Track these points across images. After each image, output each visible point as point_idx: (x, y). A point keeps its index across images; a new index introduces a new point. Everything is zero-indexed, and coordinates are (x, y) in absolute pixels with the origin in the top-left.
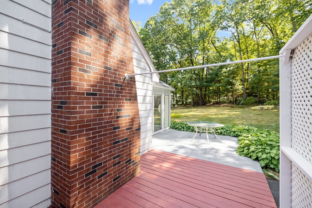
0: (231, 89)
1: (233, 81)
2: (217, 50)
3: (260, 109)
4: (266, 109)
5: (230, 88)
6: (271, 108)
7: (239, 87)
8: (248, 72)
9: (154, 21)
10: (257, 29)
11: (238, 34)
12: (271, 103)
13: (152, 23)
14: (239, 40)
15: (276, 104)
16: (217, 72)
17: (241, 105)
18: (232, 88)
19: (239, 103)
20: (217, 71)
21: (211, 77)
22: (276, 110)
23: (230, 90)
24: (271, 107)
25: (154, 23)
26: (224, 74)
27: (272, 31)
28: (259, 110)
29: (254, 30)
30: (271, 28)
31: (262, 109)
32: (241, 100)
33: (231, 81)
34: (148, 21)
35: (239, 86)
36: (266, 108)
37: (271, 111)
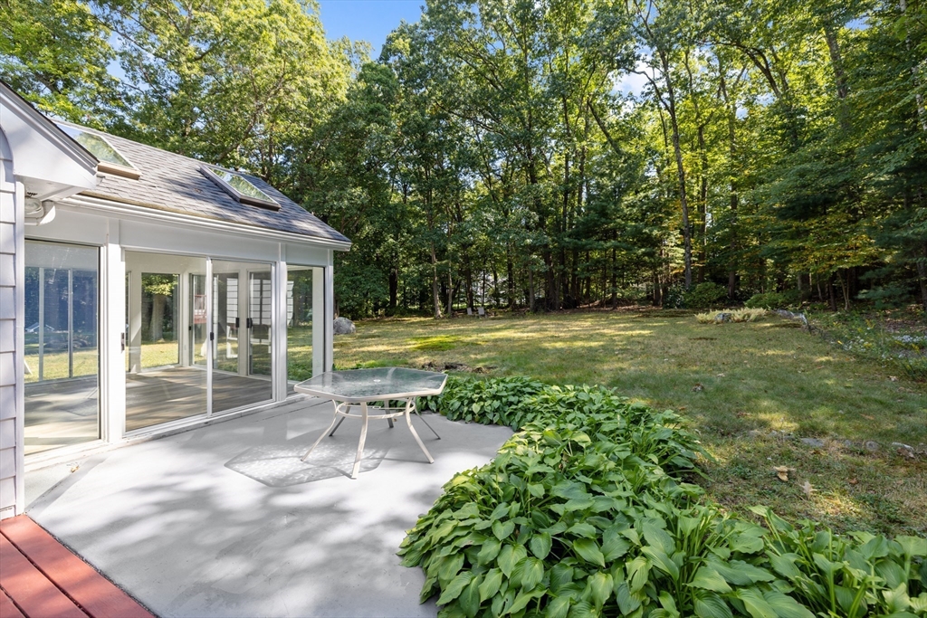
0: (646, 258)
1: (651, 231)
2: (607, 135)
3: (719, 319)
4: (738, 321)
5: (644, 254)
6: (752, 317)
7: (675, 251)
8: (703, 207)
9: (408, 40)
10: (730, 73)
11: (670, 85)
12: (762, 302)
13: (402, 47)
14: (672, 102)
15: (776, 304)
16: (604, 204)
17: (678, 307)
18: (651, 255)
19: (673, 301)
20: (603, 201)
21: (588, 221)
22: (768, 325)
23: (645, 261)
24: (755, 312)
25: (407, 45)
26: (627, 211)
27: (770, 74)
28: (718, 323)
29: (718, 74)
30: (767, 65)
31: (727, 319)
32: (680, 293)
33: (645, 233)
34: (390, 40)
35: (675, 248)
36: (740, 317)
37: (752, 326)
